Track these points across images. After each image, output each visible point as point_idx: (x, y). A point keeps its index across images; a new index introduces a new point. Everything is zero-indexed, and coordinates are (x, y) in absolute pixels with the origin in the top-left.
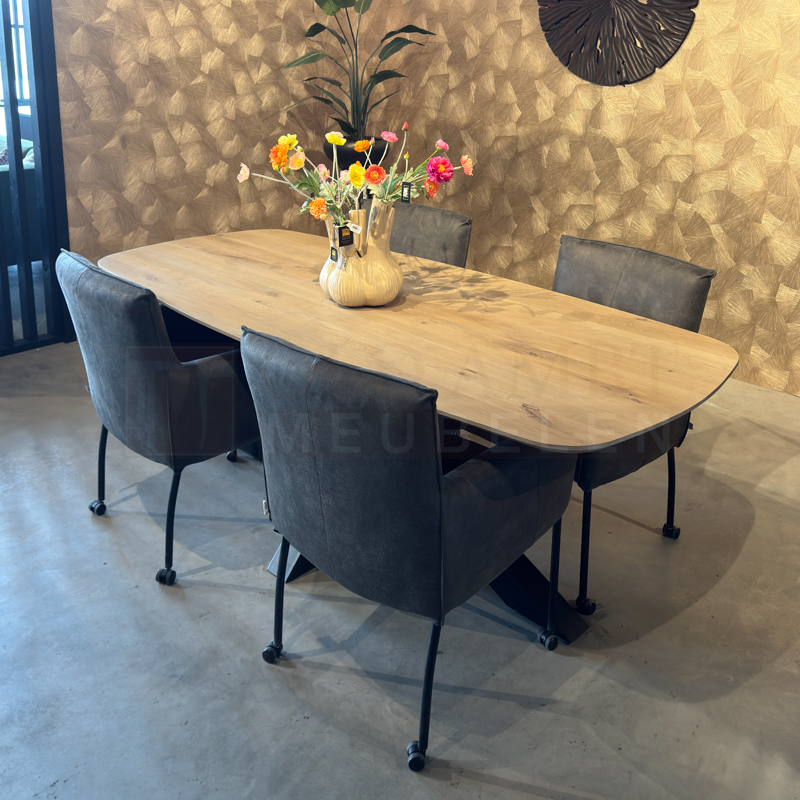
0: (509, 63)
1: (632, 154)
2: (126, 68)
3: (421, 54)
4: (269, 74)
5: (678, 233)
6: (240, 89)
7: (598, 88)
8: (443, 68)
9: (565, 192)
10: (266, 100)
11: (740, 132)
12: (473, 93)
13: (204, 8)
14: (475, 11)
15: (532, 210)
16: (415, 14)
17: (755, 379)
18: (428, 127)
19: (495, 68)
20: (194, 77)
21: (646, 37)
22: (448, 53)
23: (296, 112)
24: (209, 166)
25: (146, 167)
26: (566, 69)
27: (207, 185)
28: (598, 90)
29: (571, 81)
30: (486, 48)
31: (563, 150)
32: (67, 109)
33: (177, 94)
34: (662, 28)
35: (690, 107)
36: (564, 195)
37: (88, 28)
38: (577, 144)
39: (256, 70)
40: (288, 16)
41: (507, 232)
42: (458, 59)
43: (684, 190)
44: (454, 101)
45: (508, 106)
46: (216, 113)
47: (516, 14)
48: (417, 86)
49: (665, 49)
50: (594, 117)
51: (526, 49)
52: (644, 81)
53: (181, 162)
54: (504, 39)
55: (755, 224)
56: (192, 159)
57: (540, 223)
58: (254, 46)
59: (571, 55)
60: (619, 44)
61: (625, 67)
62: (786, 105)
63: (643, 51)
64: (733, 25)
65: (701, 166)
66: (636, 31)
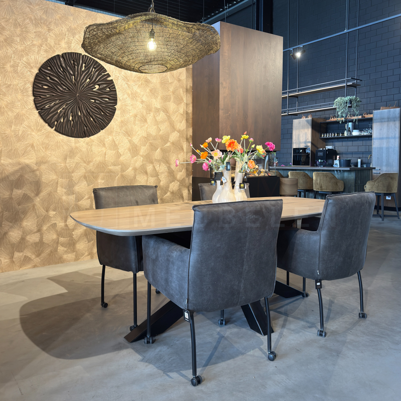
21: (95, 116)
59: (56, 123)
60: (83, 119)
61: (87, 129)
62: (151, 144)
63: (95, 122)
64: (131, 114)
65: (123, 170)
66: (91, 113)
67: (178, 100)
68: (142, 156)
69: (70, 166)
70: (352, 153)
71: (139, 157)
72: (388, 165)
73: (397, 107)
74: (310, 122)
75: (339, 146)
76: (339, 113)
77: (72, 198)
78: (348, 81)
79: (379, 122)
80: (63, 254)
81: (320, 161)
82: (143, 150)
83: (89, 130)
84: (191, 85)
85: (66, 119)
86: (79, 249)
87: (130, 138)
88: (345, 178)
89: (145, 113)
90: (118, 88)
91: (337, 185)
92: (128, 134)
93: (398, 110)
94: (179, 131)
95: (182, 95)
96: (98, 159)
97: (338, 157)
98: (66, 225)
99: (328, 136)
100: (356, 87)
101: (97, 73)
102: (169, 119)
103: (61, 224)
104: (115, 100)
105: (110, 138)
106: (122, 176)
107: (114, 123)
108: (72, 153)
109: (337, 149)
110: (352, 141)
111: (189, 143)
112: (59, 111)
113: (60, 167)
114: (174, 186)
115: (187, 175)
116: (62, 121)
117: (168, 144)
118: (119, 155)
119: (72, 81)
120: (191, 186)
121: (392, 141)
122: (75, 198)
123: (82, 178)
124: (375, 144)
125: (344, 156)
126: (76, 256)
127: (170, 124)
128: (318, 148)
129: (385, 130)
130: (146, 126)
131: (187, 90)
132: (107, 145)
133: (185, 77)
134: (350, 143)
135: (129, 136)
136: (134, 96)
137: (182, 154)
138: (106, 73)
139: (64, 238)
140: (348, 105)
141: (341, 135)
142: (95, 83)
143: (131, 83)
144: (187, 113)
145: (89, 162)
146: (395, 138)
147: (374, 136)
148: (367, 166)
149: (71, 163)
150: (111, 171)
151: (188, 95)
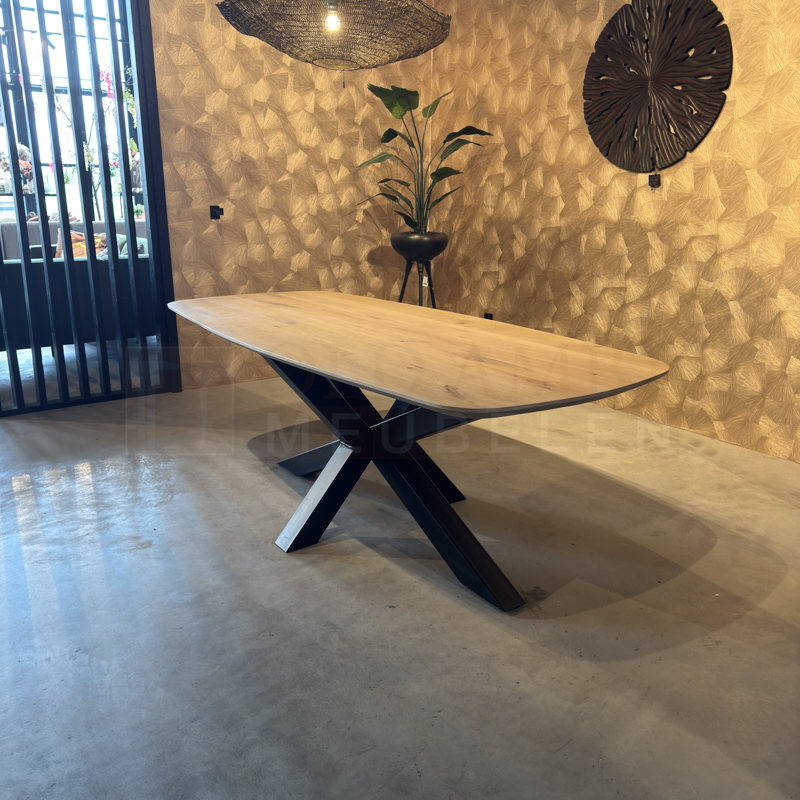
0: (557, 158)
1: (661, 238)
2: (222, 165)
3: (481, 156)
4: (348, 176)
5: (699, 311)
6: (321, 188)
7: (633, 175)
8: (500, 168)
9: (599, 276)
10: (345, 199)
11: (762, 210)
12: (524, 189)
13: (289, 114)
14: (528, 111)
15: (570, 294)
16: (478, 118)
17: (762, 448)
18: (485, 223)
19: (544, 164)
20: (281, 175)
21: (678, 122)
22: (504, 153)
23: (371, 211)
24: (294, 255)
25: (240, 251)
26: (605, 160)
27: (292, 271)
28: (634, 178)
29: (609, 170)
30: (536, 146)
31: (600, 236)
32: (172, 198)
33: (266, 189)
34: (695, 112)
35: (717, 188)
36: (598, 279)
37: (189, 129)
38: (613, 229)
39: (335, 171)
40: (366, 123)
41: (548, 315)
42: (513, 159)
43: (706, 270)
44: (507, 198)
45: (554, 199)
46: (301, 209)
47: (565, 110)
48: (477, 187)
49: (695, 133)
50: (629, 204)
51: (571, 143)
52: (675, 166)
53: (270, 250)
54: (552, 135)
55: (772, 299)
56: (279, 248)
57: (576, 306)
58: (334, 150)
61: (658, 153)
63: (676, 136)
66: (670, 117)
83: (661, 155)
85: (625, 135)
104: (724, 75)
142: (686, 45)
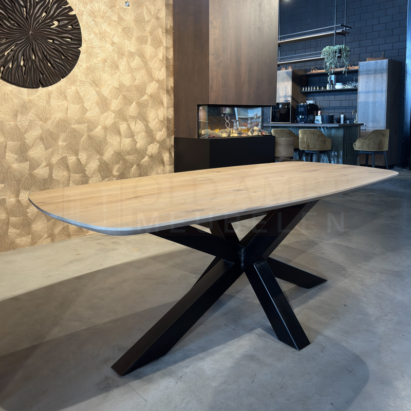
59: (2, 69)
60: (38, 63)
61: (43, 77)
62: (125, 97)
63: (54, 68)
64: (99, 59)
65: (90, 129)
66: (48, 57)
67: (157, 43)
68: (113, 111)
69: (21, 125)
70: (334, 108)
71: (110, 113)
72: (374, 121)
73: (385, 58)
74: (291, 74)
75: (320, 101)
76: (328, 64)
77: (26, 165)
78: (337, 28)
79: (365, 74)
80: (16, 238)
81: (300, 117)
82: (115, 104)
83: (46, 78)
84: (172, 25)
85: (15, 63)
86: (36, 231)
87: (98, 89)
88: (333, 135)
89: (116, 58)
90: (83, 25)
91: (325, 143)
92: (95, 84)
93: (385, 61)
94: (158, 81)
95: (161, 36)
96: (58, 115)
97: (319, 112)
98: (19, 201)
99: (309, 89)
100: (345, 35)
101: (56, 5)
102: (145, 66)
103: (11, 200)
104: (78, 41)
105: (73, 88)
106: (90, 137)
107: (78, 70)
108: (24, 108)
109: (318, 104)
110: (335, 95)
111: (170, 96)
112: (6, 54)
113: (8, 127)
114: (153, 149)
115: (168, 135)
116: (10, 66)
117: (146, 97)
118: (84, 110)
119: (22, 15)
120: (173, 149)
121: (379, 95)
122: (30, 166)
123: (37, 140)
124: (361, 98)
125: (326, 111)
126: (32, 240)
127: (148, 72)
128: (298, 103)
129: (371, 83)
130: (118, 74)
131: (167, 31)
132: (69, 98)
133: (165, 14)
134: (332, 97)
135: (97, 86)
136: (103, 36)
137: (162, 109)
138: (67, 6)
139: (15, 217)
140: (338, 55)
141: (323, 88)
142: (53, 18)
143: (99, 20)
144: (167, 59)
145: (46, 120)
146: (382, 91)
147: (360, 89)
148: (350, 122)
149: (23, 121)
150: (74, 131)
151: (169, 37)
